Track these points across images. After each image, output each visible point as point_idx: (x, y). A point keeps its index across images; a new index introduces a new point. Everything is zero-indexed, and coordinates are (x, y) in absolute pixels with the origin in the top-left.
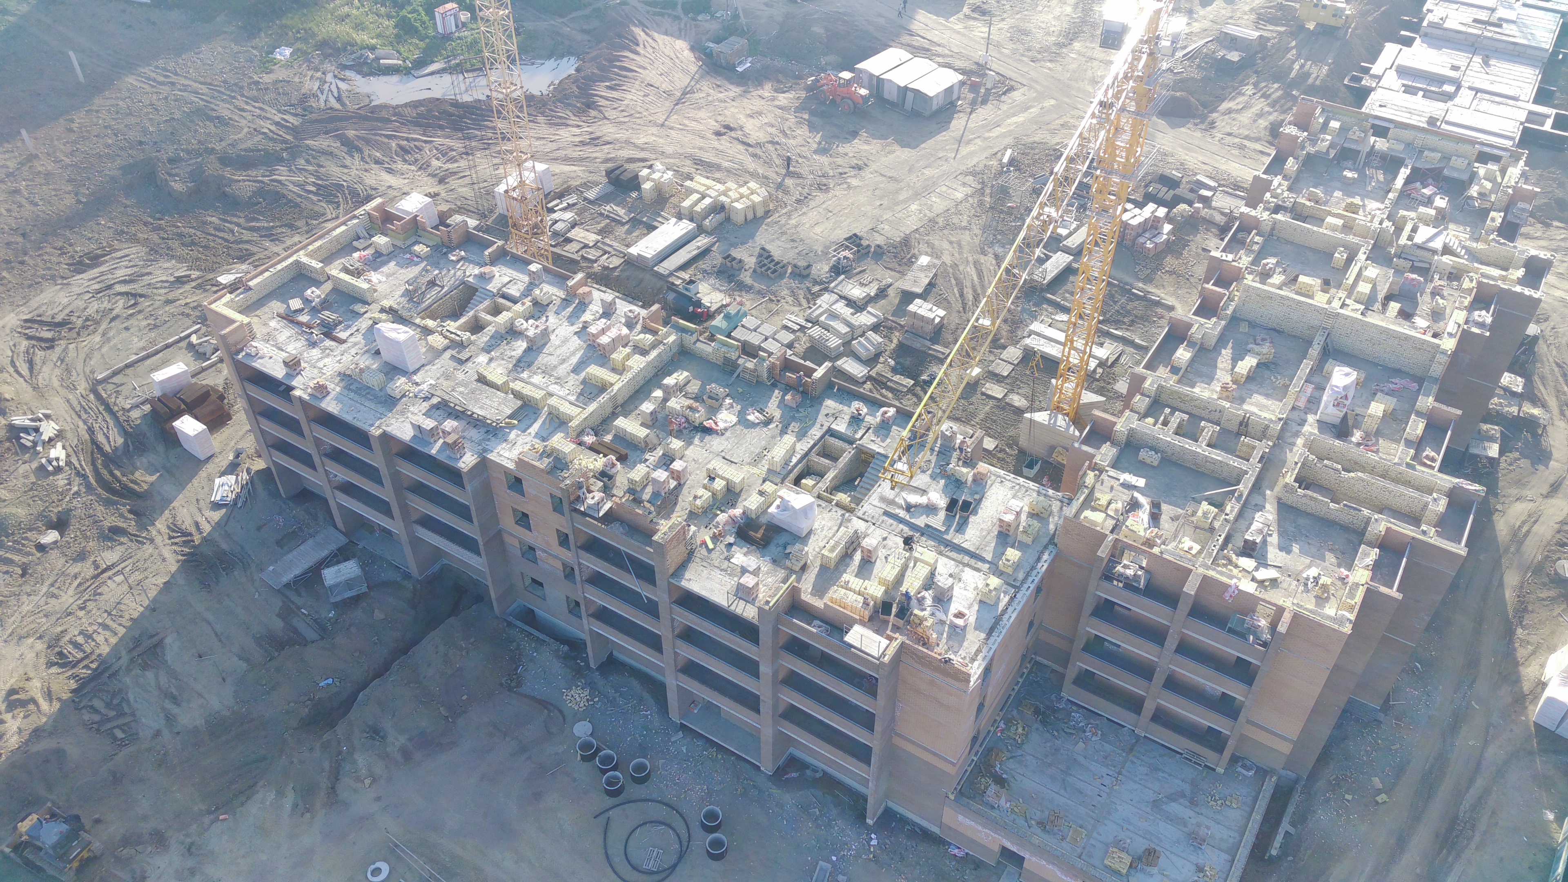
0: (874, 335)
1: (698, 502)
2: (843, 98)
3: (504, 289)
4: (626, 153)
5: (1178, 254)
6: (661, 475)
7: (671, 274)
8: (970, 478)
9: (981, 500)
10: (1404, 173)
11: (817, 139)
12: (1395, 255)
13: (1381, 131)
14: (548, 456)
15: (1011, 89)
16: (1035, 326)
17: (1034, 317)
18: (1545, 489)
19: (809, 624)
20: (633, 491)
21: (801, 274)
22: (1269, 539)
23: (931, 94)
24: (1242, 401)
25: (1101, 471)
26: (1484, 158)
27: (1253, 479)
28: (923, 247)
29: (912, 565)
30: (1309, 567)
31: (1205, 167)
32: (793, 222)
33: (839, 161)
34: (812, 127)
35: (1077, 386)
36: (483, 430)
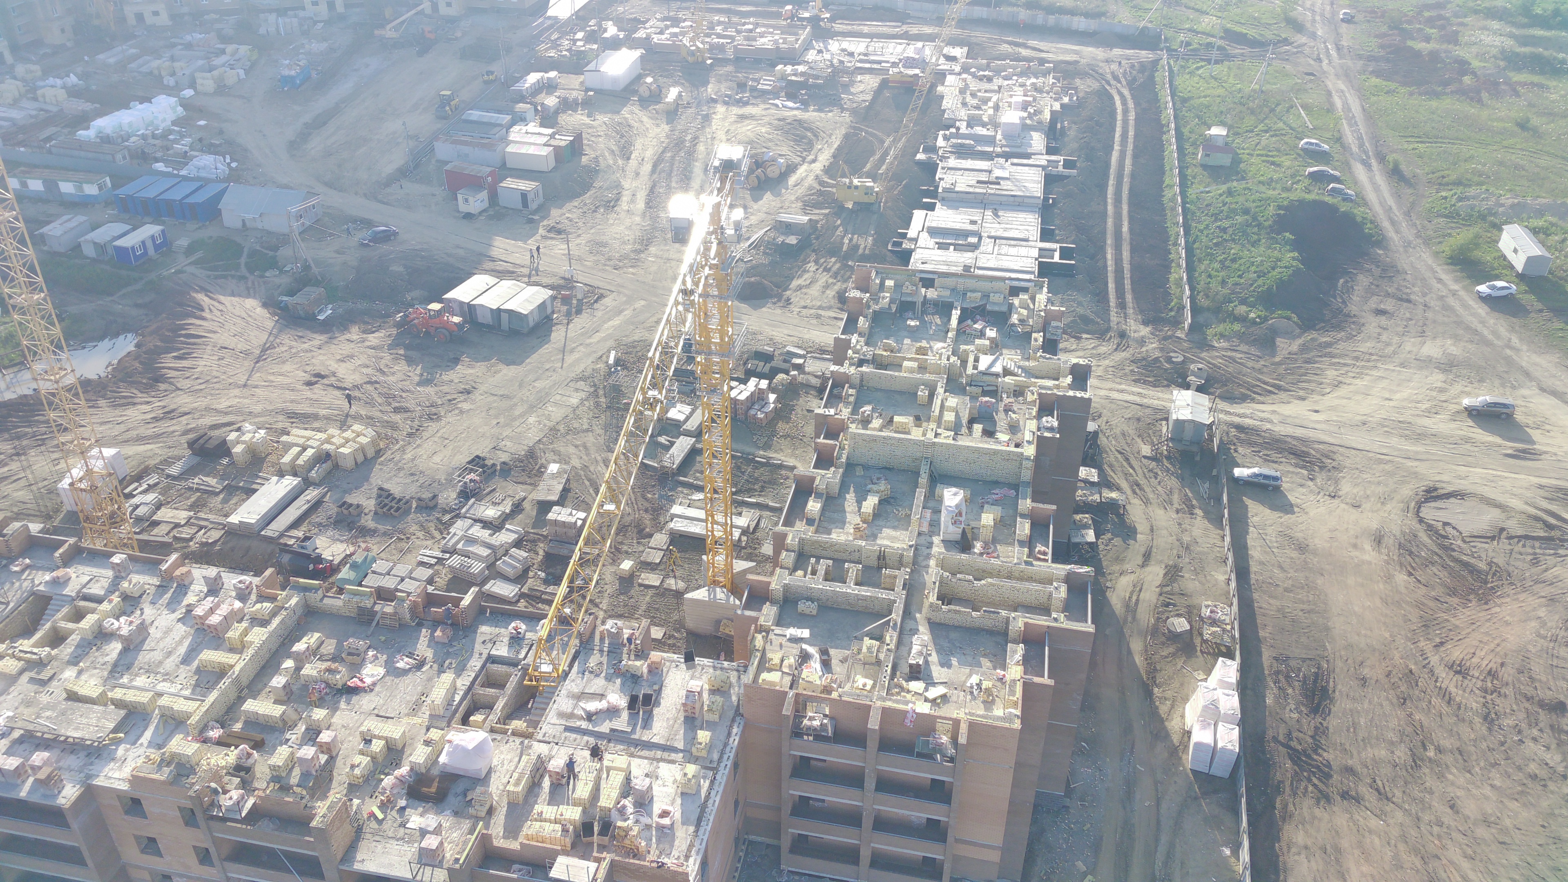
0: (518, 551)
1: (357, 771)
2: (437, 328)
3: (85, 590)
4: (208, 421)
5: (788, 420)
6: (308, 752)
7: (282, 535)
8: (645, 670)
9: (660, 689)
10: (956, 314)
11: (418, 371)
12: (967, 384)
13: (928, 283)
14: (168, 764)
15: (601, 297)
16: (676, 509)
17: (671, 501)
18: (1140, 560)
19: (508, 871)
20: (279, 779)
21: (428, 506)
22: (930, 659)
23: (525, 312)
24: (875, 537)
25: (768, 633)
26: (1015, 291)
27: (902, 606)
28: (550, 456)
29: (605, 776)
30: (970, 675)
31: (792, 339)
32: (408, 456)
33: (445, 389)
34: (410, 361)
35: (727, 557)
36: (82, 755)
